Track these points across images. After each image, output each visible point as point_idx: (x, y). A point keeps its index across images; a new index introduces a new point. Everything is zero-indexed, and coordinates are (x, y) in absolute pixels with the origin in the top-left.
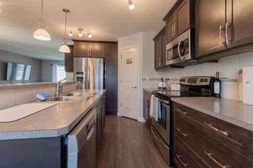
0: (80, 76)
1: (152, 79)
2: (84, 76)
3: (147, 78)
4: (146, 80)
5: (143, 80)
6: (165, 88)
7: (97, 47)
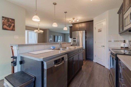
0: (74, 40)
1: (116, 41)
2: (76, 40)
3: (112, 40)
4: (111, 41)
5: (109, 41)
6: (127, 48)
7: (83, 25)
